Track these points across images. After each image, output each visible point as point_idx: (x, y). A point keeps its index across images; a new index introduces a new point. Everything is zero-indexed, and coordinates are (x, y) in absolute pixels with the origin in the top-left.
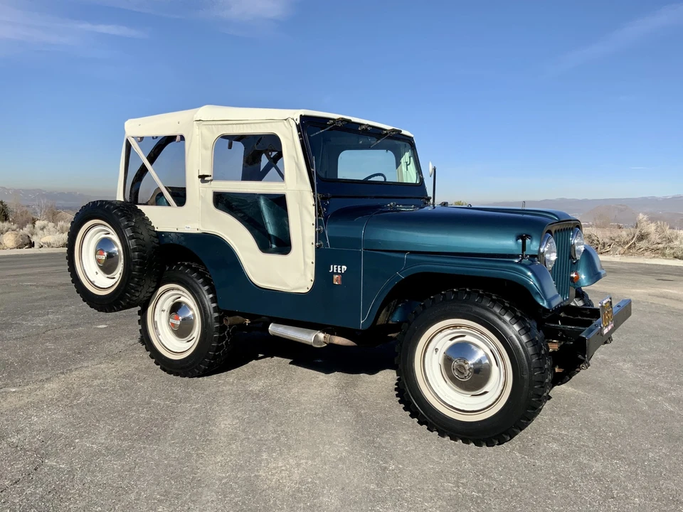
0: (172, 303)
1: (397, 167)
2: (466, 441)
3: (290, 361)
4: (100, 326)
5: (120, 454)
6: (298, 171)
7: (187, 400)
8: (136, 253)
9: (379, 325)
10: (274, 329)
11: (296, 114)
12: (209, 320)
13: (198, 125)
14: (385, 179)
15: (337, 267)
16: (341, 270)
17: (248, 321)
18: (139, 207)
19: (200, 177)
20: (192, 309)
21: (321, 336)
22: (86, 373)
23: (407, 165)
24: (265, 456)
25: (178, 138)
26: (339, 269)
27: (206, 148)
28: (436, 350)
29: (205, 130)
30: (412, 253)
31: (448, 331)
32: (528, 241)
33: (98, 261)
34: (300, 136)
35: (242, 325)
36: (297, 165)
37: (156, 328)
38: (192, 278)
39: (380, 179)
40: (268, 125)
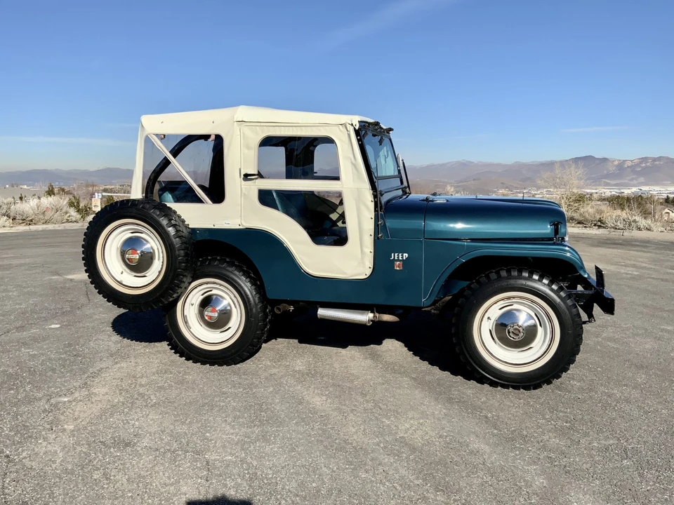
2: (516, 389)
6: (355, 171)
8: (182, 252)
10: (322, 312)
11: (356, 120)
13: (240, 126)
15: (398, 255)
16: (402, 258)
17: (292, 308)
19: (242, 175)
21: (371, 315)
25: (214, 137)
26: (400, 257)
27: (248, 148)
28: (490, 319)
29: (246, 130)
30: (473, 240)
33: (129, 260)
34: (358, 140)
35: (286, 312)
36: (355, 166)
37: (186, 323)
40: (321, 128)
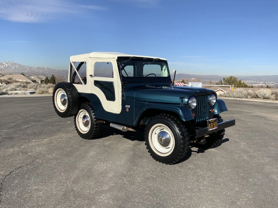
0: (83, 115)
1: (161, 71)
2: (163, 163)
3: (123, 136)
4: (68, 122)
5: (57, 160)
7: (84, 146)
8: (71, 99)
9: (140, 125)
10: (112, 125)
11: (116, 56)
12: (93, 122)
13: (90, 59)
14: (155, 76)
15: (127, 106)
16: (129, 107)
17: (104, 122)
18: (74, 84)
19: (90, 75)
20: (89, 118)
21: (125, 127)
22: (58, 136)
23: (165, 70)
24: (98, 163)
25: (85, 63)
27: (92, 66)
28: (156, 133)
29: (92, 60)
30: (148, 102)
31: (158, 128)
32: (183, 99)
33: (61, 101)
35: (103, 123)
37: (79, 123)
38: (88, 108)
39: (154, 76)
